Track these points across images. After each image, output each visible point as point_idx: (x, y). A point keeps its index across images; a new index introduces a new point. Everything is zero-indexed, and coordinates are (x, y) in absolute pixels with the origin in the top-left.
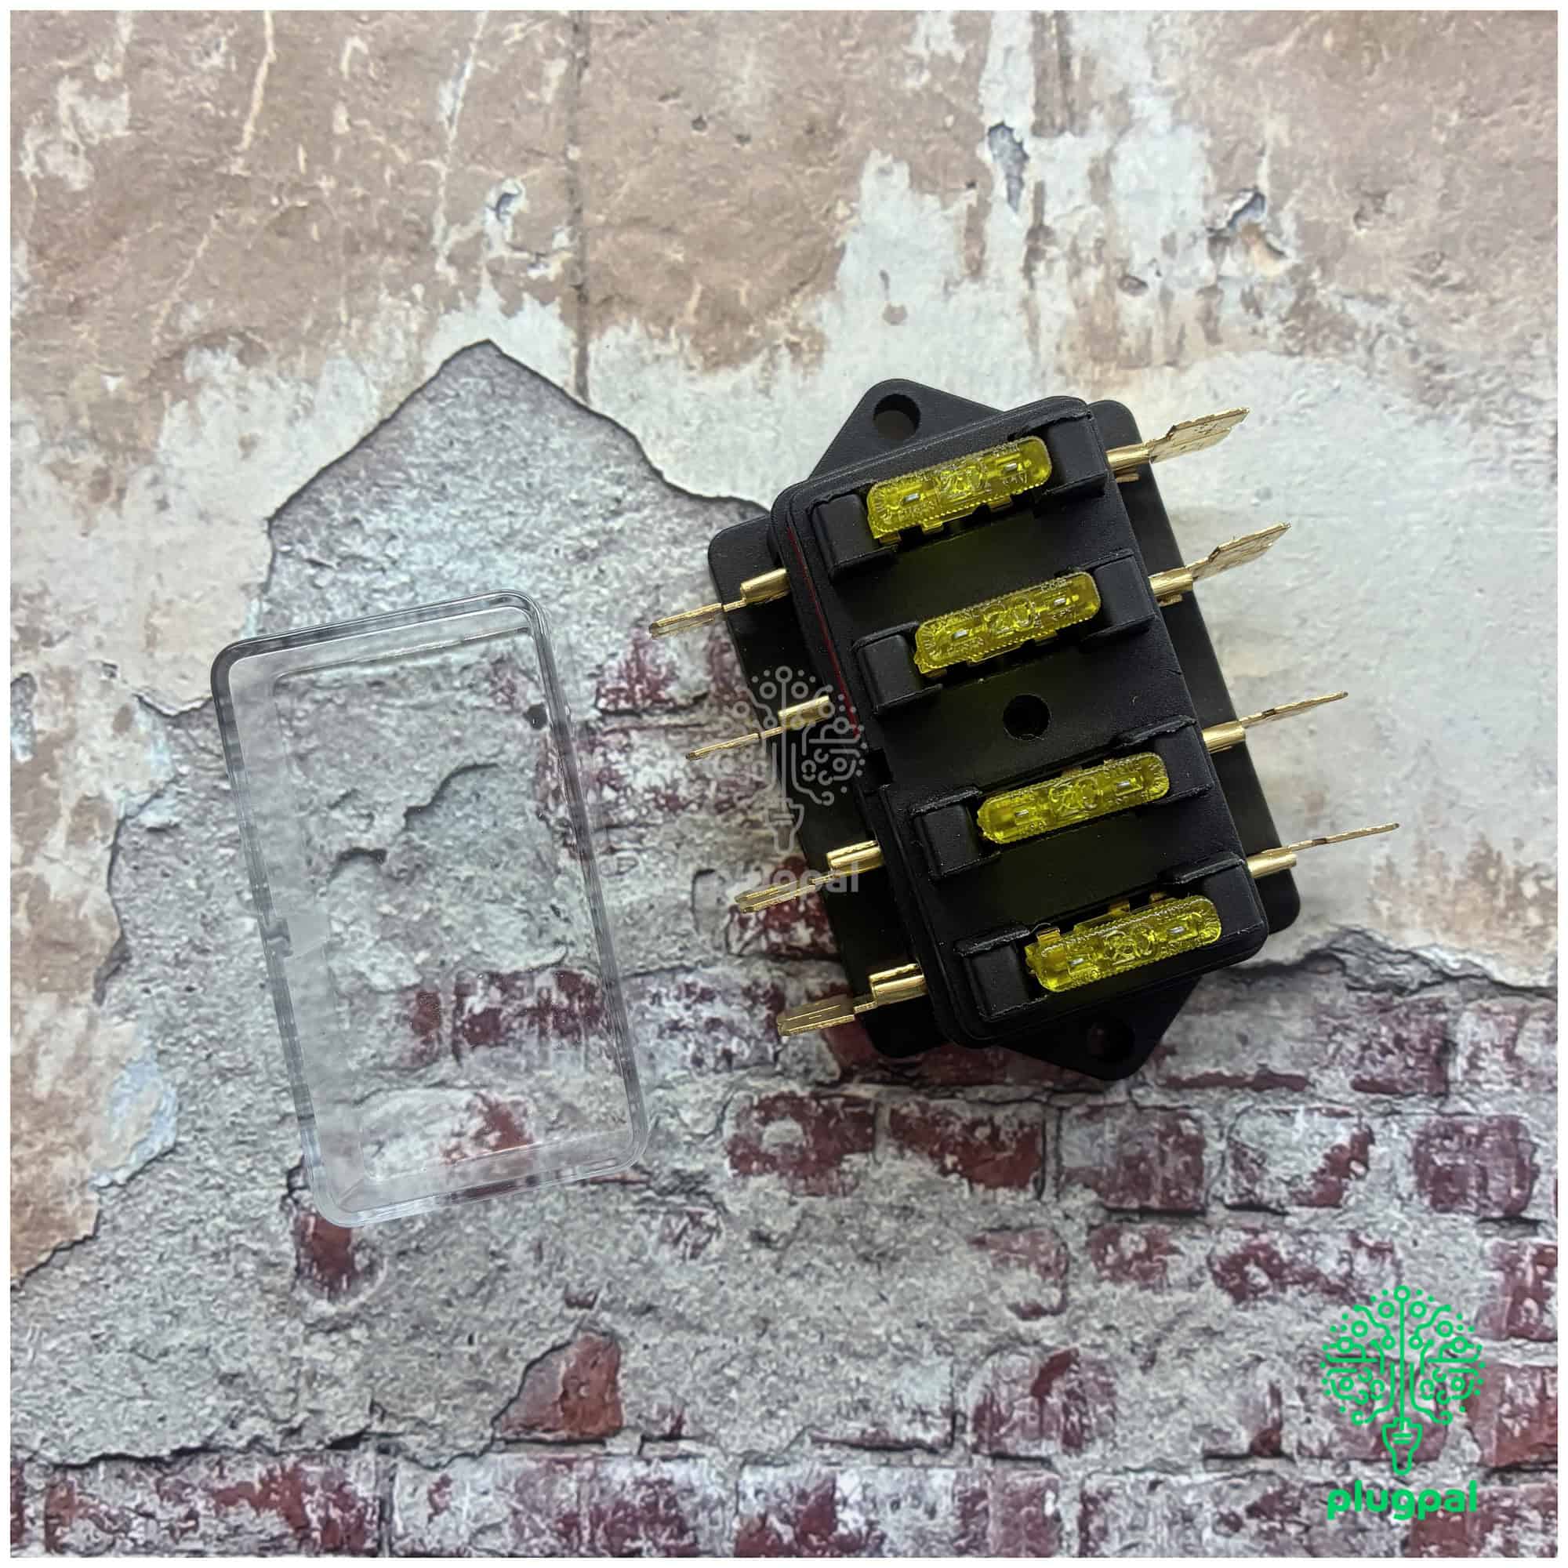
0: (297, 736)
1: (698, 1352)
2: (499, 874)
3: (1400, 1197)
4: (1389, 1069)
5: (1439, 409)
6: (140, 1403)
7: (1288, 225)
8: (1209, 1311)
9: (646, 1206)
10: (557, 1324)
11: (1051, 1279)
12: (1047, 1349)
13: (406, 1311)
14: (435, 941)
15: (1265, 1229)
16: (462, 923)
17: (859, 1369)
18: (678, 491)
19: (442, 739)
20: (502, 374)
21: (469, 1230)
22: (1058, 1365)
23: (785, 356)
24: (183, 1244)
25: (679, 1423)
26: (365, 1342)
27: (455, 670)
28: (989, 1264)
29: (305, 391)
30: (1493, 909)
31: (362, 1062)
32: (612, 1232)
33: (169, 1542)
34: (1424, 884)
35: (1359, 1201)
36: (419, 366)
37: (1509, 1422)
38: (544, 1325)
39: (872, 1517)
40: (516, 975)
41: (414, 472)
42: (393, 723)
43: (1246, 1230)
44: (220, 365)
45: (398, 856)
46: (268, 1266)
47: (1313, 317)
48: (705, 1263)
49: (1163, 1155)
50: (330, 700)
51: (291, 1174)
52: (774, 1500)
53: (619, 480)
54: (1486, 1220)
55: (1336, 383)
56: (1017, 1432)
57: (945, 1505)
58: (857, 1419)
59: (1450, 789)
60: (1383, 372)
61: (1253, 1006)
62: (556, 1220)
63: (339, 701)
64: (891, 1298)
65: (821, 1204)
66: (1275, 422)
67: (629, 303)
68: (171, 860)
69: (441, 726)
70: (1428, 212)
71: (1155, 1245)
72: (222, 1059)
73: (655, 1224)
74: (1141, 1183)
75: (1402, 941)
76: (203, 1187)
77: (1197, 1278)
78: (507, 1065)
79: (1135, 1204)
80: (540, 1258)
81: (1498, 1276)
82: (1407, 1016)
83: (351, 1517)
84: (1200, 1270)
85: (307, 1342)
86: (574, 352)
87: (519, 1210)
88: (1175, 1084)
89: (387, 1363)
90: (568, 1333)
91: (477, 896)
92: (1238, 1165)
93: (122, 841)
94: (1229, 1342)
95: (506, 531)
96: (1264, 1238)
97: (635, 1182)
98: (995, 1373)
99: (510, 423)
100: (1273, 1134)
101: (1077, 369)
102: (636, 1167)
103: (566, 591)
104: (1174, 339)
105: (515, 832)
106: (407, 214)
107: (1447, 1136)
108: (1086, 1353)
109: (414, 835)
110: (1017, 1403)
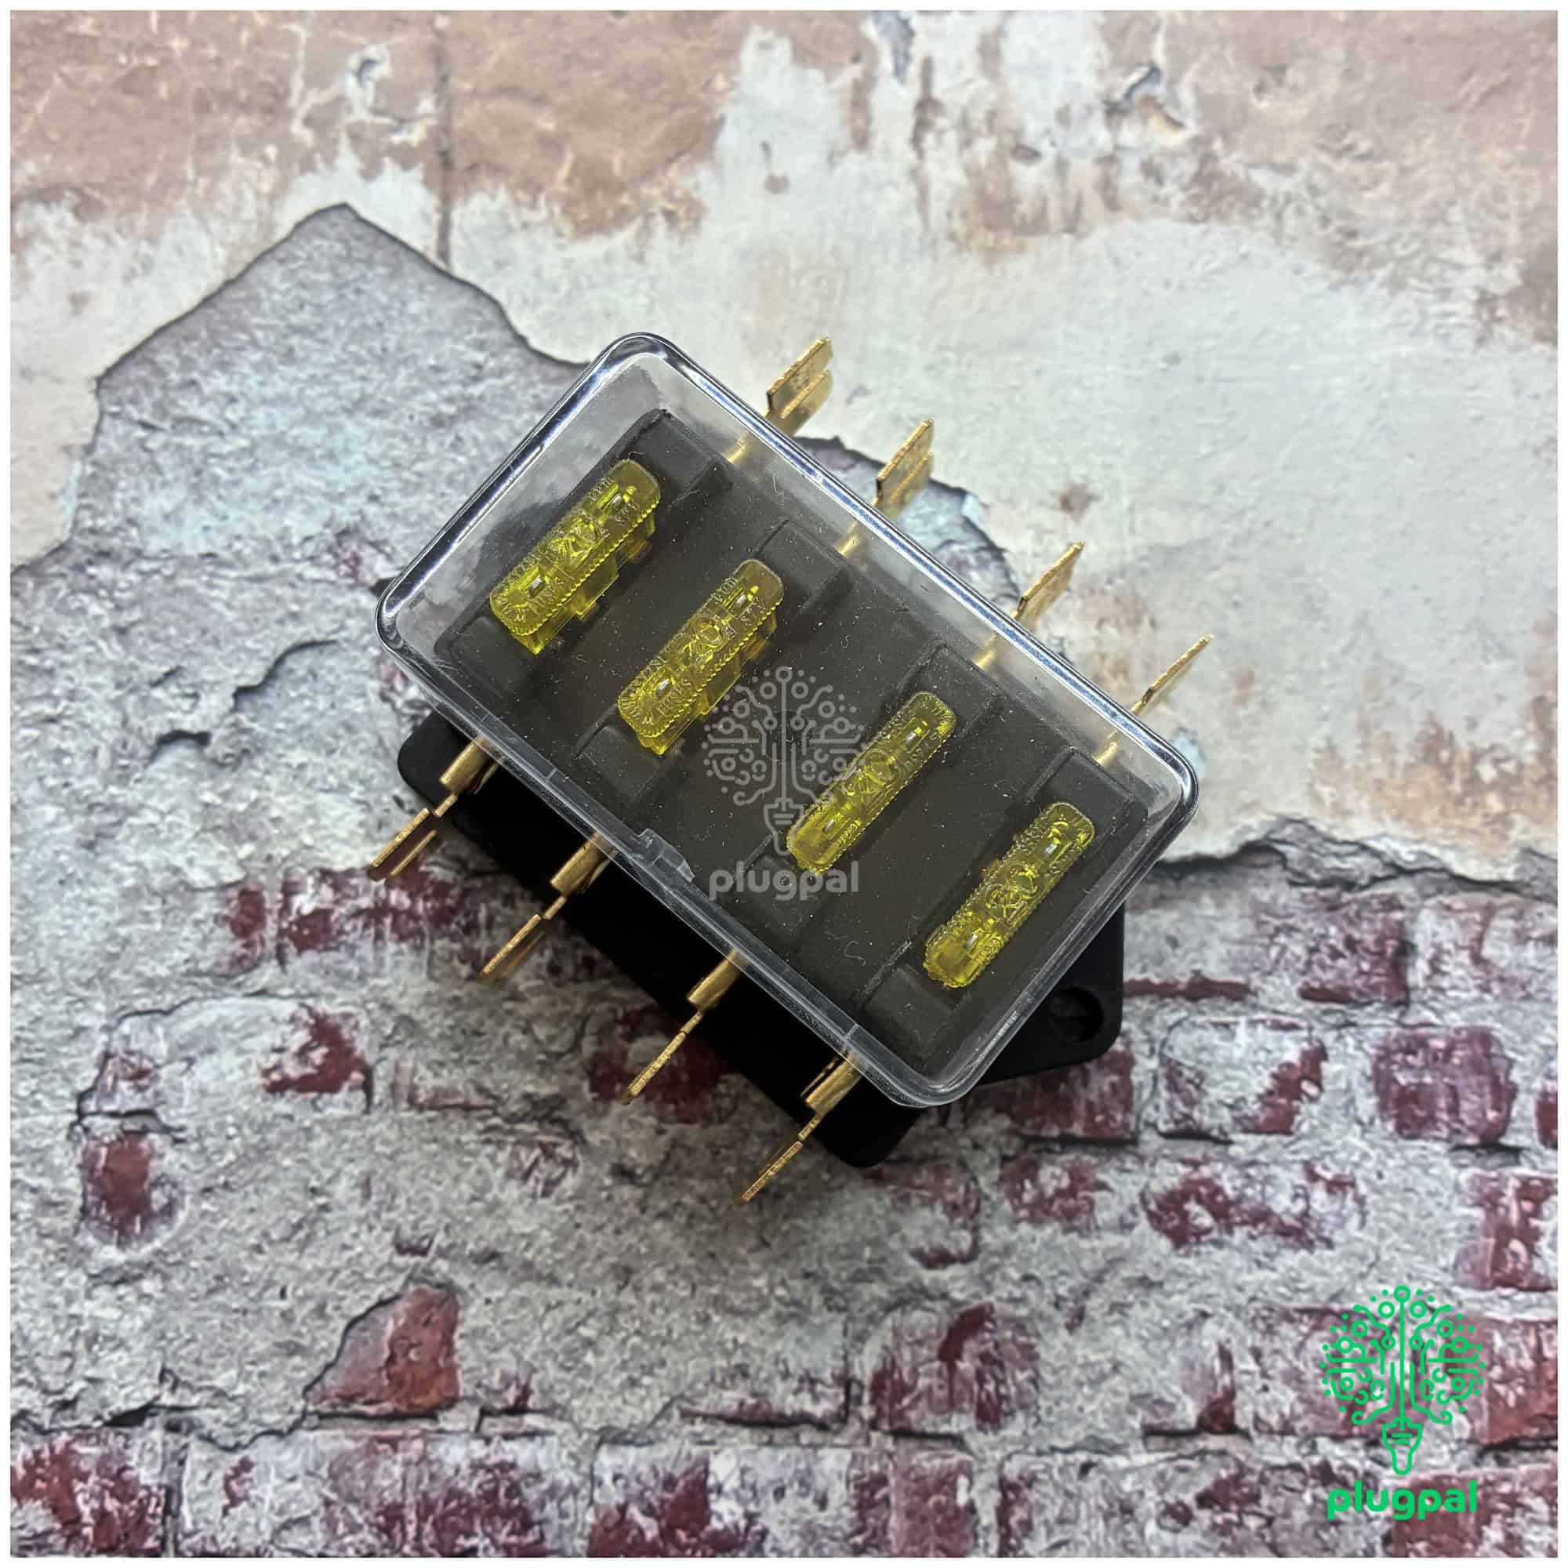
0: (119, 608)
1: (549, 1308)
2: (336, 761)
3: (1360, 1122)
4: (1341, 975)
5: (1353, 276)
7: (1186, 96)
8: (1146, 1256)
9: (493, 1136)
10: (386, 1274)
11: (959, 1220)
12: (956, 1304)
13: (209, 1259)
14: (261, 834)
15: (1206, 1160)
16: (293, 814)
17: (735, 1328)
18: (544, 358)
19: (279, 613)
20: (358, 238)
21: (287, 1162)
22: (970, 1322)
23: (660, 224)
25: (525, 1392)
26: (158, 1296)
27: (296, 540)
28: (887, 1201)
29: (144, 248)
30: (1448, 795)
31: (172, 968)
32: (452, 1164)
34: (1370, 767)
35: (1313, 1128)
36: (268, 226)
37: (1501, 1389)
38: (369, 1275)
39: (752, 1508)
40: (350, 873)
41: (260, 334)
42: (224, 596)
43: (1184, 1162)
44: (54, 220)
45: (224, 739)
46: (48, 1205)
47: (1216, 186)
48: (559, 1202)
49: (1085, 1074)
50: (157, 571)
51: (81, 1097)
52: (635, 1487)
53: (480, 346)
54: (1460, 1147)
55: (1244, 249)
56: (923, 1404)
57: (839, 1493)
58: (734, 1387)
59: (1391, 664)
60: (1293, 239)
61: (1184, 905)
62: (388, 1150)
63: (167, 572)
64: (775, 1243)
65: (694, 1133)
66: (1181, 288)
67: (497, 170)
69: (278, 599)
70: (1332, 85)
71: (1079, 1180)
73: (503, 1157)
74: (1061, 1107)
75: (1349, 831)
77: (1130, 1218)
78: (338, 973)
79: (1055, 1132)
80: (367, 1196)
81: (1478, 1214)
82: (1358, 914)
83: (130, 1509)
84: (1132, 1210)
85: (89, 1296)
86: (436, 217)
87: (345, 1140)
89: (183, 1321)
90: (397, 1285)
91: (310, 784)
92: (1173, 1087)
94: (1169, 1295)
95: (356, 396)
96: (1205, 1172)
97: (478, 1108)
98: (896, 1332)
99: (365, 287)
100: (1211, 1050)
101: (969, 236)
102: (481, 1090)
103: (419, 458)
104: (1071, 206)
105: (355, 715)
106: (263, 76)
107: (1409, 1051)
108: (1002, 1309)
109: (243, 717)
110: (922, 1369)
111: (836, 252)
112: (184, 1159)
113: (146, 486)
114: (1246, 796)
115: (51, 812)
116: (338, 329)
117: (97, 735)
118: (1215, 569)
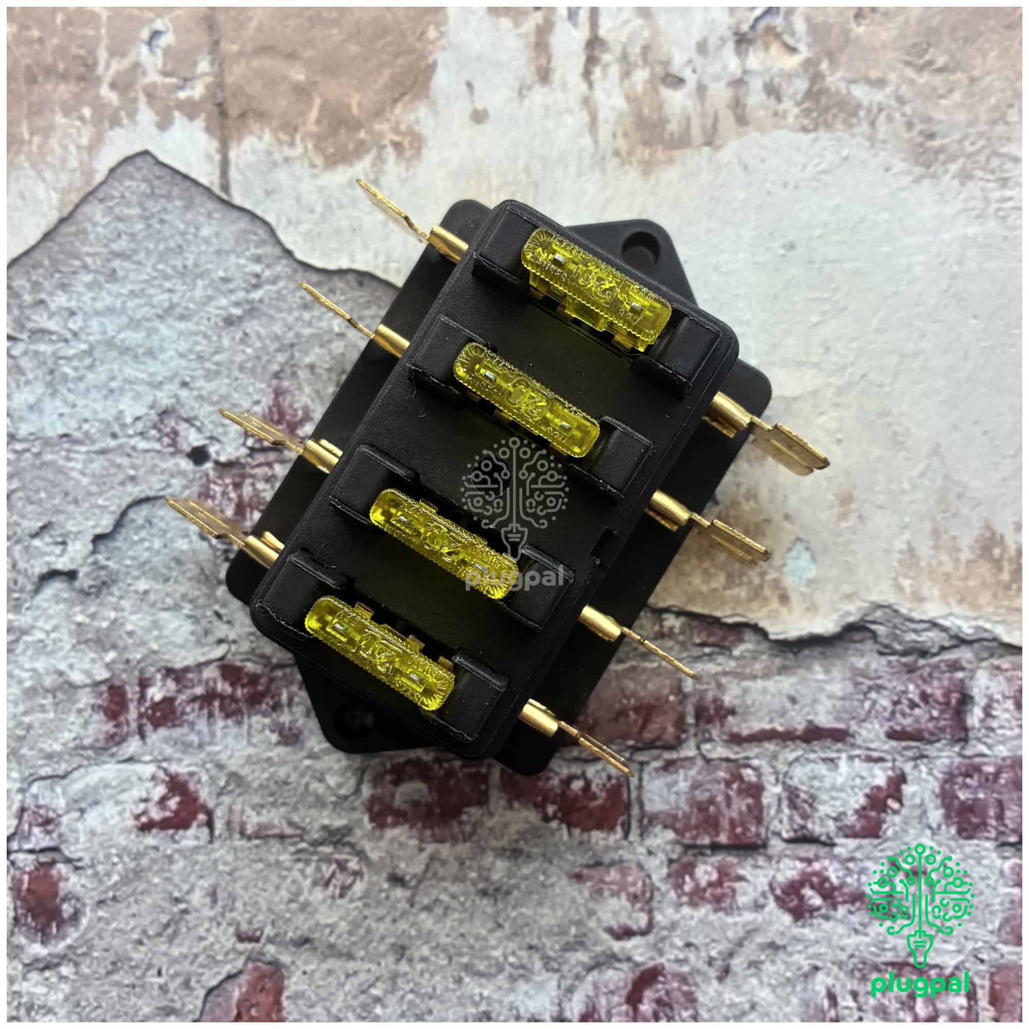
1: (348, 976)
2: (170, 587)
3: (930, 828)
4: (917, 720)
5: (932, 170)
7: (800, 25)
8: (773, 928)
9: (302, 856)
10: (231, 956)
11: (638, 905)
12: (637, 965)
13: (106, 950)
14: (121, 643)
15: (817, 858)
16: (142, 628)
17: (481, 985)
18: (306, 267)
19: (121, 477)
20: (159, 178)
21: (156, 880)
22: (648, 977)
23: (390, 152)
26: (72, 977)
27: (129, 420)
28: (586, 894)
30: (999, 582)
31: (64, 744)
32: (274, 878)
34: (940, 564)
35: (896, 833)
36: (88, 173)
38: (219, 958)
40: (187, 669)
41: (89, 260)
42: (79, 466)
43: (802, 860)
45: (88, 575)
47: (823, 100)
48: (351, 901)
49: (728, 799)
50: (28, 450)
51: (9, 838)
53: (258, 259)
54: (1005, 844)
55: (845, 153)
59: (957, 483)
60: (884, 142)
61: (801, 672)
62: (227, 869)
63: (35, 450)
64: (507, 925)
65: (445, 850)
66: (796, 187)
67: (261, 116)
69: (119, 466)
71: (724, 873)
73: (310, 870)
74: (711, 823)
75: (924, 612)
77: (761, 901)
78: (183, 743)
79: (706, 841)
80: (214, 901)
81: (1016, 892)
82: (930, 675)
84: (764, 895)
85: (25, 978)
86: (218, 157)
87: (196, 863)
88: (736, 739)
89: (91, 994)
90: (239, 963)
91: (153, 605)
92: (793, 805)
94: (791, 955)
95: (166, 305)
96: (817, 866)
97: (291, 837)
98: (596, 986)
99: (167, 217)
100: (820, 778)
101: (630, 153)
102: (291, 824)
103: (217, 351)
104: (709, 123)
105: (182, 552)
106: (75, 50)
107: (968, 775)
108: (670, 967)
109: (100, 557)
110: (614, 1011)
111: (527, 170)
112: (83, 881)
113: (13, 385)
114: (847, 589)
116: (148, 252)
118: (822, 413)
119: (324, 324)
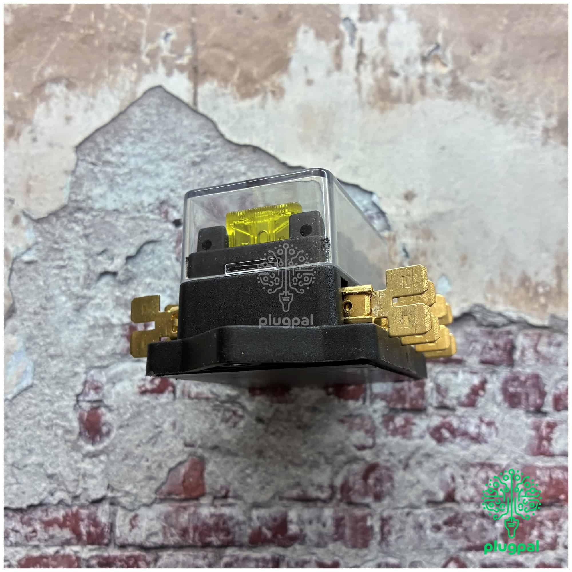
0: (85, 228)
1: (235, 464)
2: (161, 282)
3: (497, 403)
4: (492, 355)
5: (502, 120)
6: (15, 487)
7: (449, 55)
8: (428, 447)
9: (217, 408)
10: (181, 453)
11: (369, 435)
12: (367, 462)
13: (122, 449)
15: (448, 416)
17: (296, 470)
18: (230, 142)
19: (140, 230)
20: (166, 98)
21: (148, 417)
22: (372, 468)
23: (270, 96)
24: (34, 423)
25: (227, 492)
26: (106, 461)
27: (146, 204)
28: (346, 429)
29: (91, 100)
30: (528, 297)
31: (107, 352)
32: (203, 417)
33: (25, 542)
34: (503, 288)
35: (482, 405)
36: (134, 93)
38: (176, 454)
39: (302, 527)
41: (132, 132)
42: (122, 224)
43: (441, 416)
44: (59, 89)
45: (123, 274)
46: (67, 431)
47: (458, 88)
48: (239, 429)
49: (410, 389)
50: (98, 215)
51: (78, 396)
52: (264, 521)
53: (208, 137)
54: (528, 411)
55: (467, 110)
56: (357, 494)
57: (330, 522)
58: (296, 489)
59: (511, 254)
60: (483, 107)
62: (181, 413)
63: (102, 216)
64: (309, 442)
65: (283, 407)
67: (213, 74)
68: (33, 274)
69: (140, 226)
70: (497, 53)
71: (407, 421)
72: (52, 351)
73: (220, 414)
74: (402, 399)
75: (496, 309)
76: (43, 401)
77: (423, 434)
79: (399, 406)
80: (175, 428)
81: (533, 433)
82: (498, 336)
83: (99, 531)
84: (424, 432)
85: (83, 461)
86: (193, 91)
87: (167, 410)
89: (114, 469)
90: (185, 457)
92: (438, 392)
93: (15, 266)
94: (435, 458)
95: (166, 154)
97: (212, 399)
98: (349, 472)
99: (168, 115)
100: (450, 380)
101: (375, 103)
102: (212, 393)
103: (189, 176)
104: (410, 93)
105: (168, 266)
106: (132, 38)
107: (513, 381)
108: (382, 463)
109: (129, 267)
110: (357, 482)
111: (330, 107)
112: (113, 416)
113: (94, 185)
114: (463, 297)
115: (64, 299)
116: (159, 130)
117: (79, 272)
118: (455, 221)
119: (237, 168)
